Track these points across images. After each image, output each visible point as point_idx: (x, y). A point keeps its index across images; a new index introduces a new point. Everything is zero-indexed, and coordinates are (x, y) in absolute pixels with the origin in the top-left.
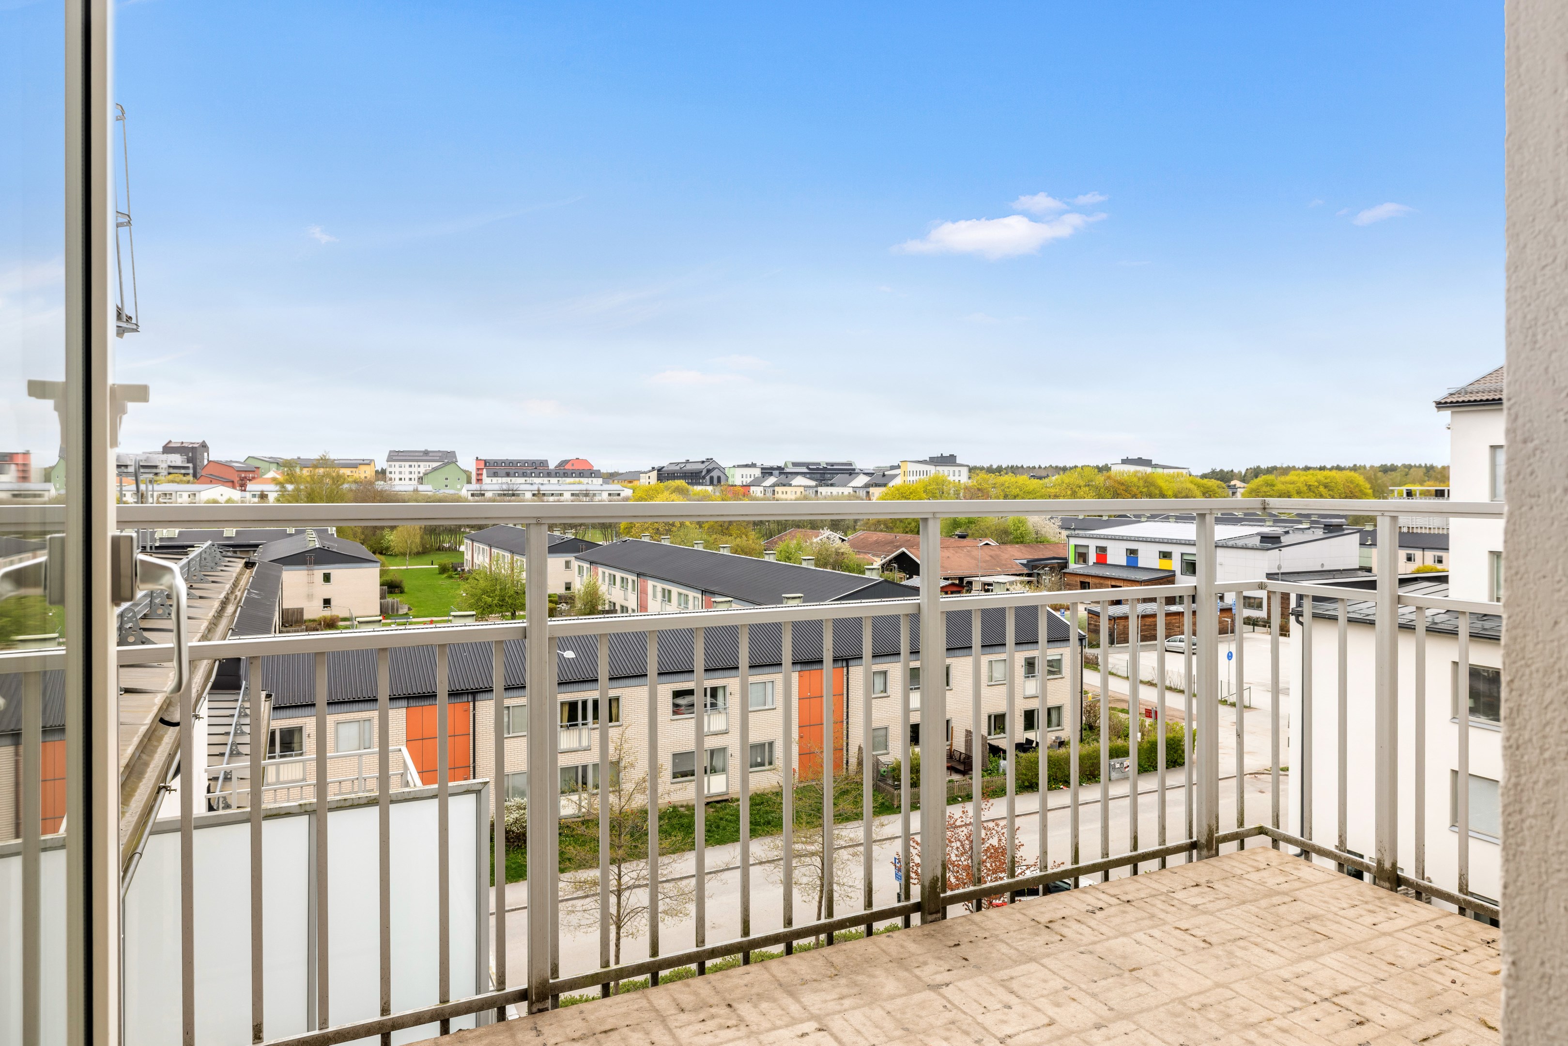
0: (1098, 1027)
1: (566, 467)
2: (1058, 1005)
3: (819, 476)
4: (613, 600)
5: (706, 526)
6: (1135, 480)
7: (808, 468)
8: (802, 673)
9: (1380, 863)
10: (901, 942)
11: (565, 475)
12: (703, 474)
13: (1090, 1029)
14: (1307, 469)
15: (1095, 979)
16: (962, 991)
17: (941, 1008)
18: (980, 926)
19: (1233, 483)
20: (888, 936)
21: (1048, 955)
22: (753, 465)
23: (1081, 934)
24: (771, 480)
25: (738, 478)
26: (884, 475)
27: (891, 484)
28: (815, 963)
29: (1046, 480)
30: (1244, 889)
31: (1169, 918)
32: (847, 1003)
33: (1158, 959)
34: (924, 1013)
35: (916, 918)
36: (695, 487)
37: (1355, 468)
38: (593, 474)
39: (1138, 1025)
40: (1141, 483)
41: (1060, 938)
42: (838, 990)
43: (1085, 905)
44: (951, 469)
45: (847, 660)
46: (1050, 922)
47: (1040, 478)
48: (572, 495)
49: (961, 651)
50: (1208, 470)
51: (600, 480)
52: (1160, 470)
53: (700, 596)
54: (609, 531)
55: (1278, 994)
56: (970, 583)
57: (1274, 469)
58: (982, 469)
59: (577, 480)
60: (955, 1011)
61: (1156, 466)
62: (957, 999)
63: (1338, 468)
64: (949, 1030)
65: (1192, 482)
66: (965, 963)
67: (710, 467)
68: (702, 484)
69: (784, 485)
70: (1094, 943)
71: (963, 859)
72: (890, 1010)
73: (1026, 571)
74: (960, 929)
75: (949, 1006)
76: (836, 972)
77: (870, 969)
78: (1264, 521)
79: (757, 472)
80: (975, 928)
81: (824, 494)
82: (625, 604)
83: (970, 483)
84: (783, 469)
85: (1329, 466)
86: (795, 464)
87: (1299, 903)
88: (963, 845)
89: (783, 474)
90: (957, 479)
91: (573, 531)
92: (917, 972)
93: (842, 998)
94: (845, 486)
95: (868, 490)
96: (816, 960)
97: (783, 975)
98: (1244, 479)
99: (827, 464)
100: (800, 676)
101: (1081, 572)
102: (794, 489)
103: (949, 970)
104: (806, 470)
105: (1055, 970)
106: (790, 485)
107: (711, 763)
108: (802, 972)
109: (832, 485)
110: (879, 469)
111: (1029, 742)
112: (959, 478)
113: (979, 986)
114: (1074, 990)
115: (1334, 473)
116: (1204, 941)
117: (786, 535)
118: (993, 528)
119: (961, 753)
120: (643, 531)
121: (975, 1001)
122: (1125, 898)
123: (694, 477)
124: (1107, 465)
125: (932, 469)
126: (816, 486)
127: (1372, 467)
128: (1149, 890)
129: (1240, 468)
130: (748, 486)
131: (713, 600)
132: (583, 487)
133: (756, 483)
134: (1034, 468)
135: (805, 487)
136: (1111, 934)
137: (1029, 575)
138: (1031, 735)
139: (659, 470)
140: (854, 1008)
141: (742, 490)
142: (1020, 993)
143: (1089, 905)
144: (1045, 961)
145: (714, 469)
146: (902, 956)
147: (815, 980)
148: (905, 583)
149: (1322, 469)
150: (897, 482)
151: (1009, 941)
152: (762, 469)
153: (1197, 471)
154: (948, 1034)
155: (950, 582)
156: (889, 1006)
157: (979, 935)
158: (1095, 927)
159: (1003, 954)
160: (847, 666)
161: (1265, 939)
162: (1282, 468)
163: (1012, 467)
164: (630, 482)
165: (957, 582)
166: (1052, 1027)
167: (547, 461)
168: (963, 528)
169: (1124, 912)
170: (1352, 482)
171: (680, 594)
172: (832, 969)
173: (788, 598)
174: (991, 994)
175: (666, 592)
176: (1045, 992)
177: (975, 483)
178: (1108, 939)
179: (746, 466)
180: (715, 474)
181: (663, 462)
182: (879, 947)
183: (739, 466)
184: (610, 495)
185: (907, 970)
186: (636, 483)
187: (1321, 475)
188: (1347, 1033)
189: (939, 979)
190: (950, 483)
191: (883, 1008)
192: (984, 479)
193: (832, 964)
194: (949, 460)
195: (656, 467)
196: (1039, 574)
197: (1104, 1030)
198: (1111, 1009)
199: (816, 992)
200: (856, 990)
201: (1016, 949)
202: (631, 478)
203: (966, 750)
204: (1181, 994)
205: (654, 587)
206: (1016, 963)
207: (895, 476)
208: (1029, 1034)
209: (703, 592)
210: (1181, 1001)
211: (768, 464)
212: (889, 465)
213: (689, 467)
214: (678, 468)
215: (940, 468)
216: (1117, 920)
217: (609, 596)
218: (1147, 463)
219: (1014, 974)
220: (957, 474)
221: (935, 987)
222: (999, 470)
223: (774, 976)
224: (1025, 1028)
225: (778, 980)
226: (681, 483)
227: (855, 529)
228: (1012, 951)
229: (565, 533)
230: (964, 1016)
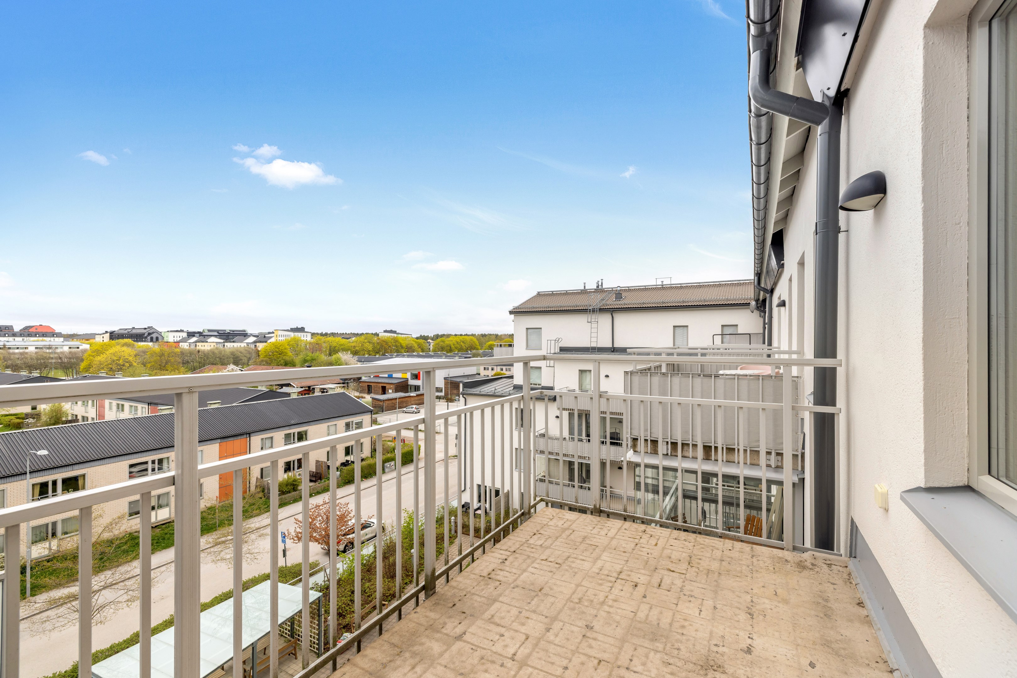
0: (548, 630)
1: (30, 330)
2: (523, 624)
3: (225, 337)
4: (75, 413)
5: (149, 365)
6: (390, 340)
7: (218, 333)
8: (221, 444)
9: (595, 506)
10: (424, 614)
11: (29, 335)
12: (145, 335)
13: (545, 634)
14: (456, 335)
15: (529, 601)
16: (474, 634)
17: (471, 651)
18: (458, 589)
19: (428, 341)
20: (415, 612)
21: (500, 595)
22: (182, 331)
23: (506, 577)
24: (194, 339)
25: (171, 338)
26: (265, 337)
27: (269, 341)
28: (384, 648)
29: (350, 340)
30: (552, 531)
31: (536, 555)
32: (418, 669)
33: (546, 580)
34: (464, 659)
35: (422, 596)
36: (139, 343)
37: (473, 335)
38: (54, 334)
39: (563, 622)
40: (393, 341)
41: (499, 583)
42: (408, 663)
43: (498, 560)
44: (302, 334)
45: (249, 434)
46: (489, 574)
47: (347, 339)
48: (36, 348)
49: (313, 422)
50: (419, 336)
51: (62, 339)
52: (400, 335)
53: (147, 406)
54: (70, 370)
55: (600, 582)
56: (314, 389)
57: (444, 335)
58: (318, 334)
59: (41, 338)
60: (479, 649)
61: (398, 334)
62: (474, 640)
63: (467, 335)
64: (483, 664)
65: (413, 341)
66: (464, 615)
67: (151, 332)
68: (145, 341)
69: (203, 342)
70: (515, 580)
71: (322, 525)
72: (445, 664)
73: (342, 382)
74: (449, 594)
75: (474, 647)
76: (400, 650)
77: (418, 640)
78: (442, 356)
79: (185, 335)
80: (455, 590)
81: (228, 346)
82: (85, 415)
83: (312, 340)
84: (202, 333)
85: (463, 334)
86: (209, 331)
87: (575, 532)
88: (322, 518)
89: (202, 336)
90: (305, 339)
91: (38, 371)
92: (444, 631)
93: (413, 668)
94: (242, 342)
95: (255, 344)
96: (383, 645)
97: (369, 665)
98: (432, 339)
99: (230, 330)
100: (220, 446)
101: (368, 381)
102: (209, 344)
103: (460, 623)
104: (217, 334)
105: (509, 603)
106: (207, 342)
107: (158, 503)
108: (380, 658)
109: (234, 342)
110: (261, 334)
111: (347, 461)
112: (307, 338)
113: (480, 627)
114: (524, 612)
115: (466, 337)
116: (557, 563)
117: (205, 369)
118: (325, 362)
119: (313, 472)
120: (99, 370)
121: (485, 638)
122: (512, 550)
123: (138, 337)
124: (376, 333)
125: (292, 334)
126: (224, 342)
127: (478, 335)
128: (518, 543)
129: (431, 335)
130: (178, 342)
131: (158, 408)
132: (47, 343)
133: (184, 340)
134: (343, 334)
135: (216, 343)
136: (519, 573)
137: (343, 383)
138: (348, 458)
139: (110, 333)
140: (425, 672)
141: (175, 344)
142: (502, 624)
143: (499, 559)
144: (501, 599)
145: (153, 333)
146: (431, 623)
147: (390, 661)
148: (279, 391)
149: (461, 335)
150: (272, 340)
151: (477, 593)
152: (188, 333)
153: (415, 336)
154: (484, 667)
155: (304, 389)
156: (443, 661)
157: (461, 595)
158: (510, 571)
159: (480, 602)
160: (250, 437)
161: (577, 555)
162: (447, 335)
163: (333, 333)
164: (87, 340)
165: (307, 389)
166: (529, 639)
167: (12, 326)
168: (309, 362)
169: (516, 558)
170: (472, 340)
171: (131, 406)
172: (396, 648)
173: (210, 404)
174: (489, 631)
175: (120, 406)
176: (513, 619)
177: (315, 341)
178: (520, 576)
179: (177, 331)
180: (154, 336)
181: (115, 328)
182: (414, 622)
183: (171, 331)
184: (70, 348)
185: (438, 632)
186: (92, 341)
187: (461, 338)
188: (635, 593)
189: (459, 630)
190: (302, 341)
191: (440, 664)
192: (319, 339)
193: (395, 646)
194: (302, 330)
195: (109, 331)
196: (348, 383)
197: (551, 630)
198: (546, 617)
199: (395, 670)
200: (417, 659)
201: (484, 597)
202: (88, 337)
203: (316, 470)
204: (568, 596)
205: (110, 403)
206: (490, 605)
207: (272, 337)
208: (522, 649)
209: (149, 404)
210: (569, 600)
211: (191, 330)
212: (267, 332)
213: (134, 331)
214: (126, 332)
215: (296, 334)
216: (516, 564)
217: (72, 411)
218: (395, 332)
219: (492, 613)
220: (305, 336)
221: (459, 638)
222: (326, 334)
223: (363, 669)
224: (518, 646)
225: (367, 671)
226: (129, 341)
227: (248, 365)
228: (483, 599)
229: (31, 373)
230: (485, 651)
